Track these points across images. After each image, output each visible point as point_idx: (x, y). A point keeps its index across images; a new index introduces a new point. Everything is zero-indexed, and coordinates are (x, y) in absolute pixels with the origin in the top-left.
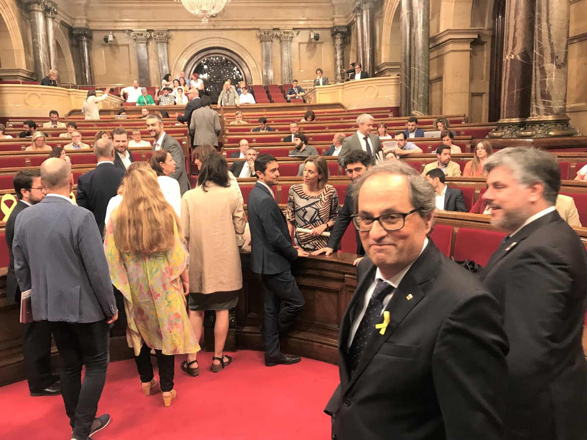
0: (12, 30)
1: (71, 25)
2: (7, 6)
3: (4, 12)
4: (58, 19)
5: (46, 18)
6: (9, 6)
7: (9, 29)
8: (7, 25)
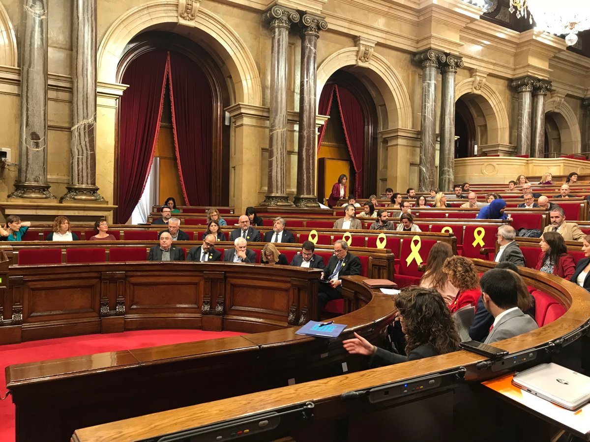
0: (499, 112)
1: (582, 96)
2: (495, 93)
3: (492, 98)
4: (561, 94)
5: (534, 96)
6: (497, 93)
7: (495, 111)
8: (494, 109)
